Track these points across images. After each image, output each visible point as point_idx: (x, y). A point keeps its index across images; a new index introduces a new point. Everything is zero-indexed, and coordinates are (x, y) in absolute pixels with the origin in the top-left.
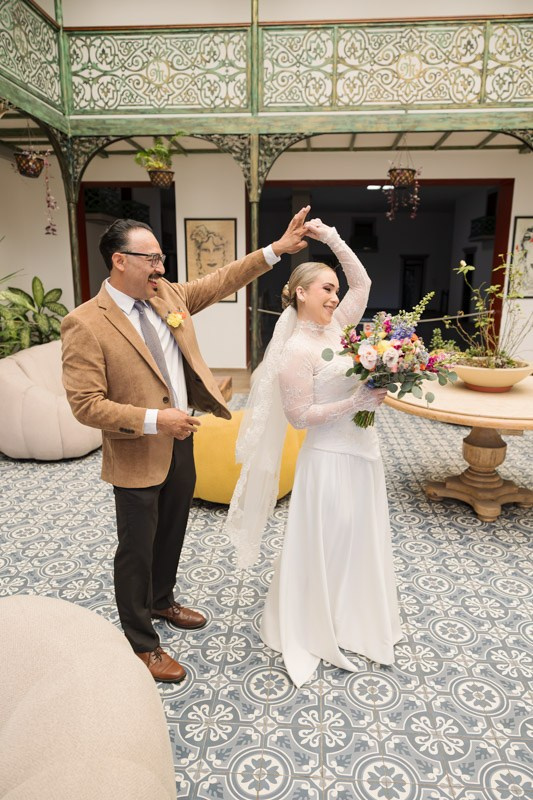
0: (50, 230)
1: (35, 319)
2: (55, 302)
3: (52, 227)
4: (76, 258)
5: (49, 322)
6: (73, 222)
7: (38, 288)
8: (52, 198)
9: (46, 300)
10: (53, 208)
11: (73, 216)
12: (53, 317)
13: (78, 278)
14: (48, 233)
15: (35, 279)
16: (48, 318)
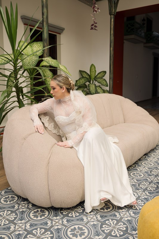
0: (94, 27)
1: (89, 87)
2: (102, 78)
3: (95, 24)
4: (112, 49)
5: (96, 89)
6: (112, 27)
7: (93, 70)
8: (97, 6)
9: (97, 77)
10: (96, 11)
11: (112, 23)
12: (99, 86)
13: (112, 61)
14: (92, 29)
15: (92, 65)
16: (96, 87)
